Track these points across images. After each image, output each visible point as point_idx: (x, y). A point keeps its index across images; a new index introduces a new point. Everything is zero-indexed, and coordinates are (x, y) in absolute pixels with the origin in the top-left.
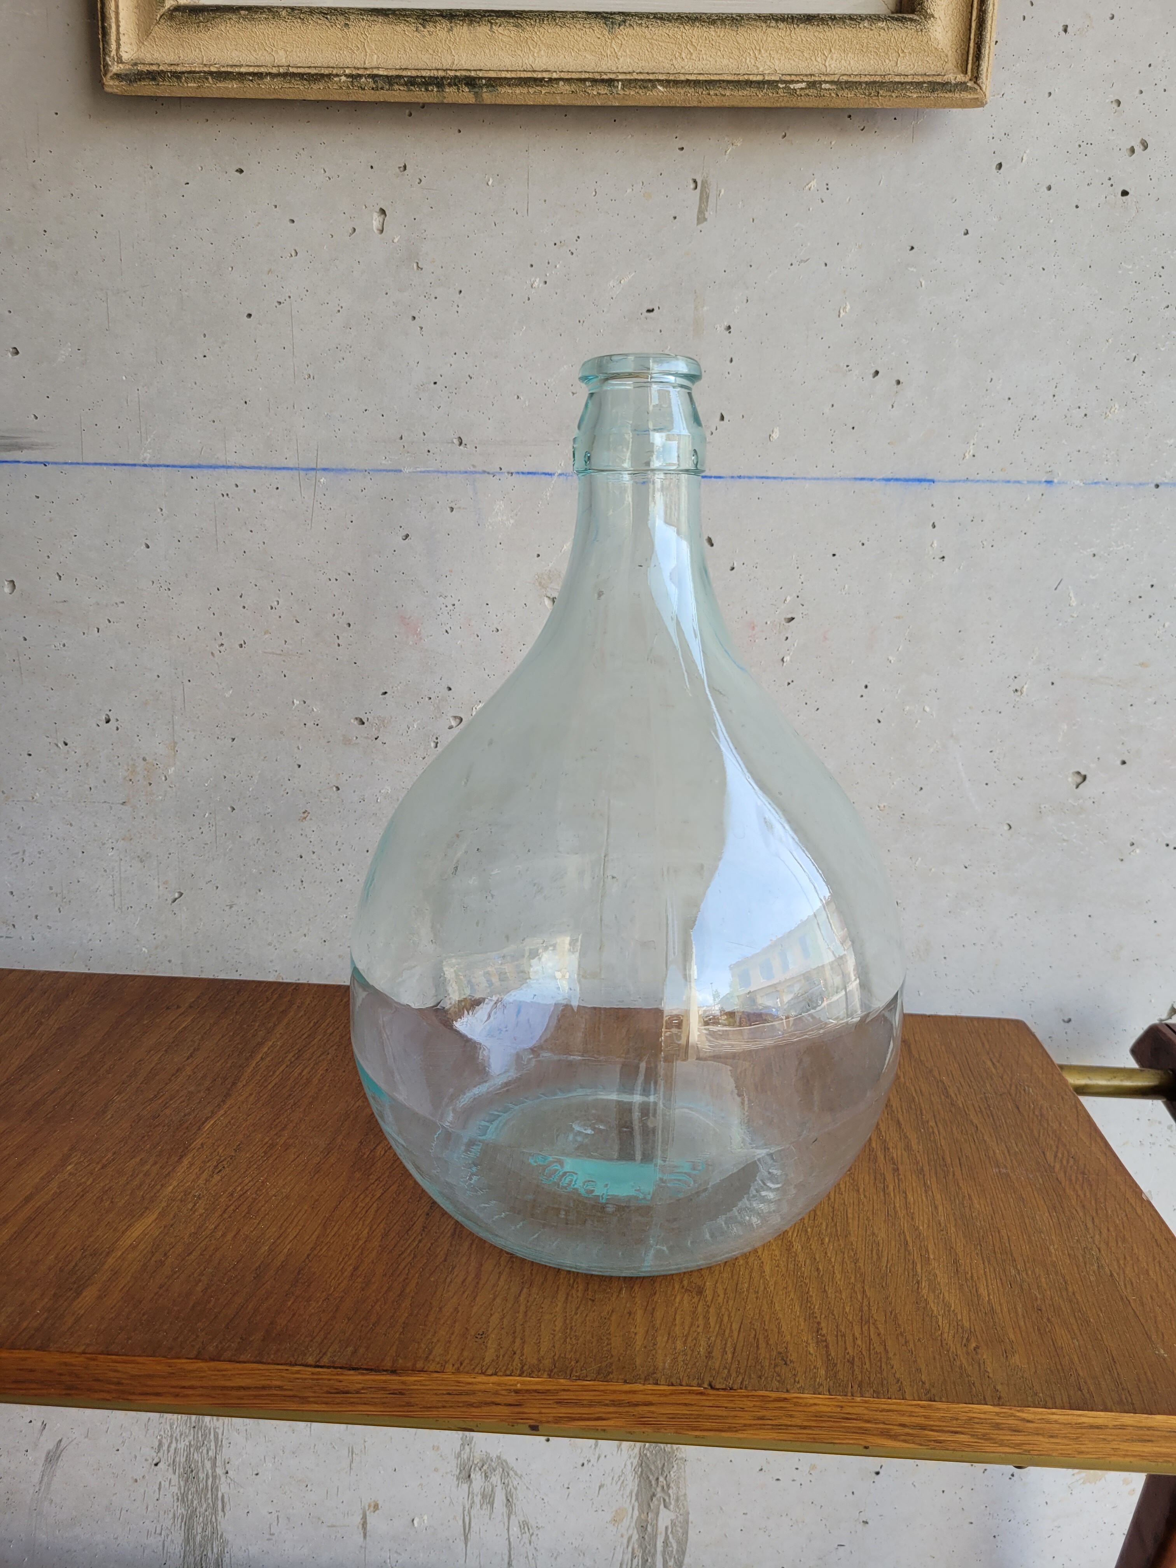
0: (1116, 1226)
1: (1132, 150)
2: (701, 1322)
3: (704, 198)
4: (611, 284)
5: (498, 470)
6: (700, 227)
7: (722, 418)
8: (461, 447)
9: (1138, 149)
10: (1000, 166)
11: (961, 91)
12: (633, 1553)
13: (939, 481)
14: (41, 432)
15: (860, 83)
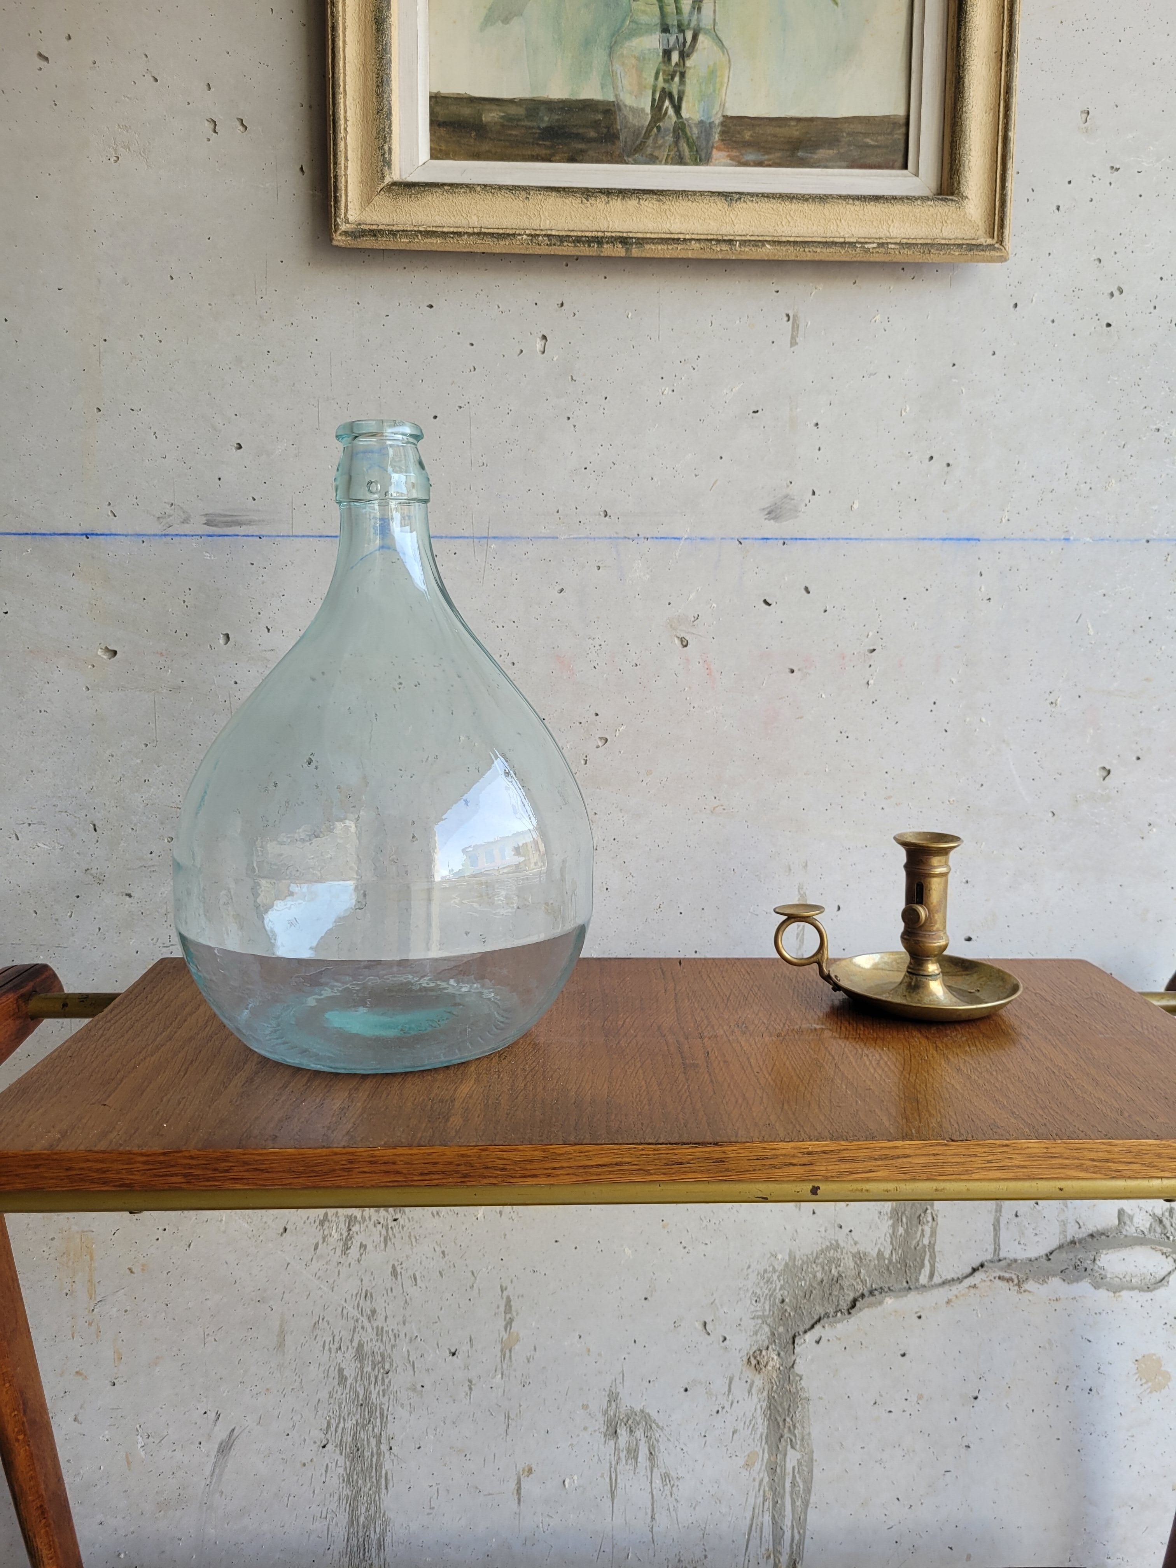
1: (1112, 295)
3: (795, 328)
4: (725, 391)
5: (636, 536)
6: (792, 349)
7: (814, 493)
8: (607, 518)
9: (1116, 293)
10: (1016, 305)
11: (990, 250)
12: (764, 1496)
13: (983, 540)
14: (259, 511)
15: (917, 244)
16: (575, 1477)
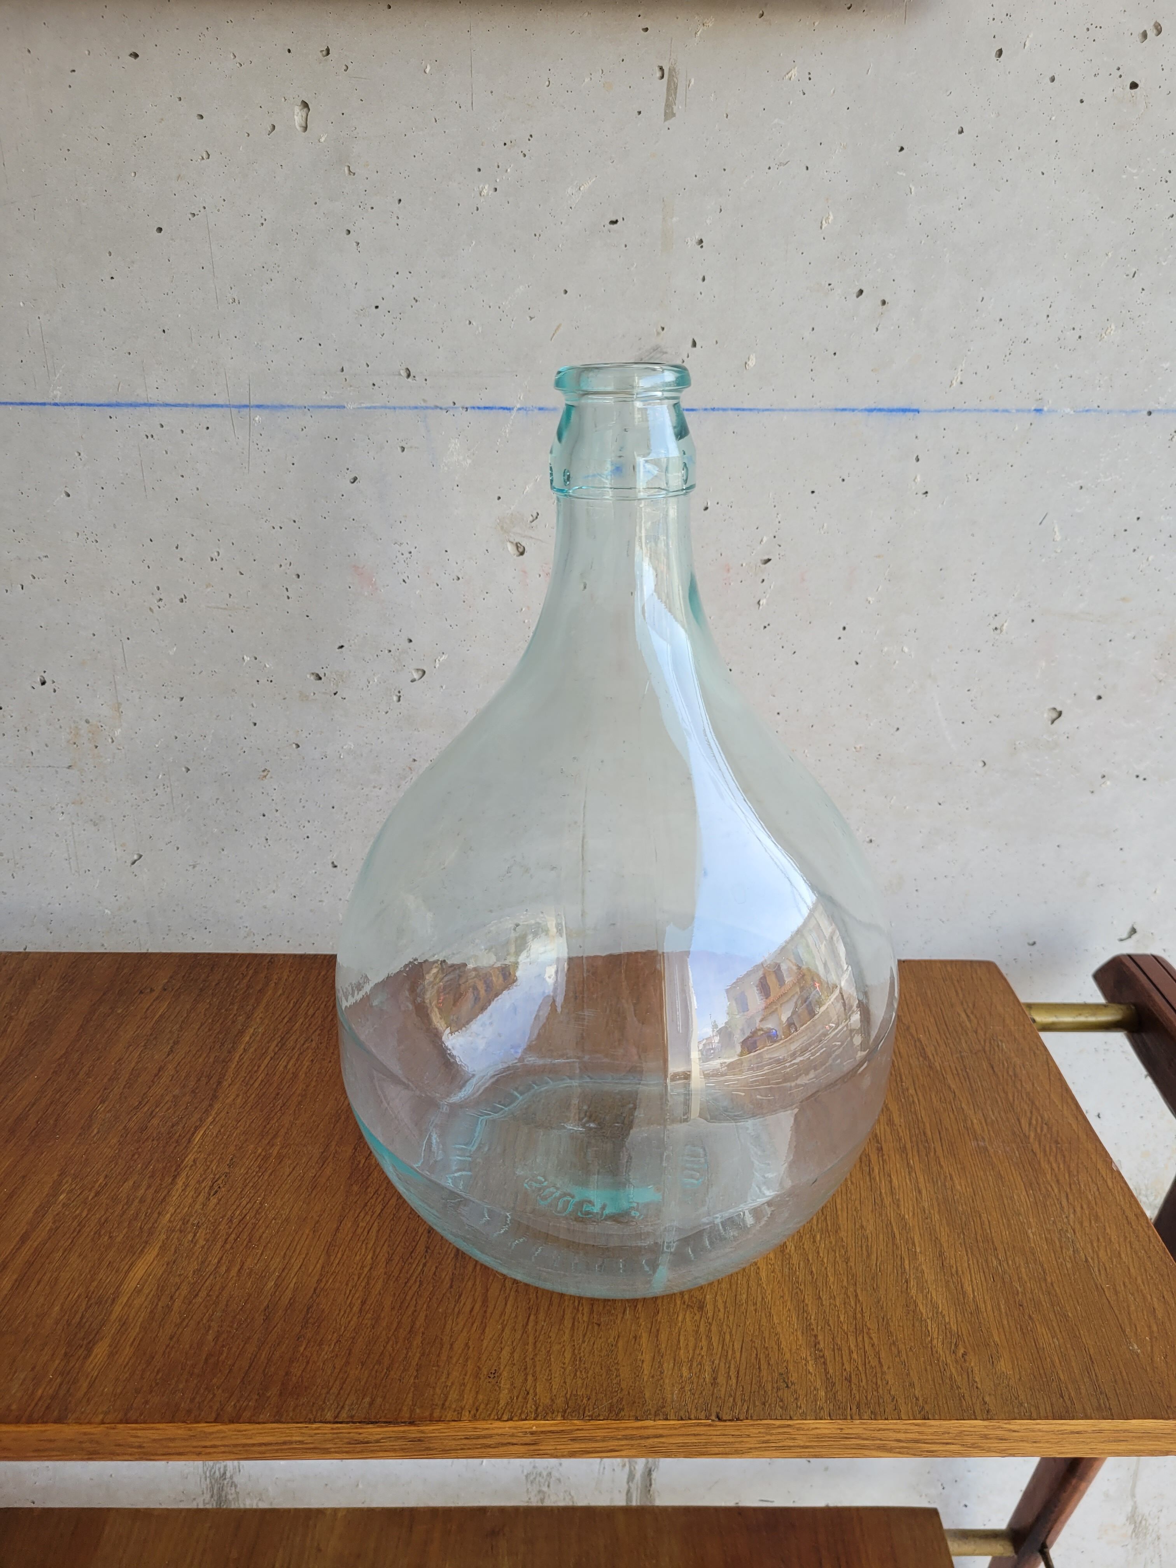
0: (1089, 1203)
1: (1145, 35)
2: (704, 1343)
3: (672, 89)
4: (570, 191)
5: (452, 405)
6: (667, 123)
7: (694, 344)
8: (410, 380)
9: (1151, 33)
10: (1000, 53)
13: (925, 411)
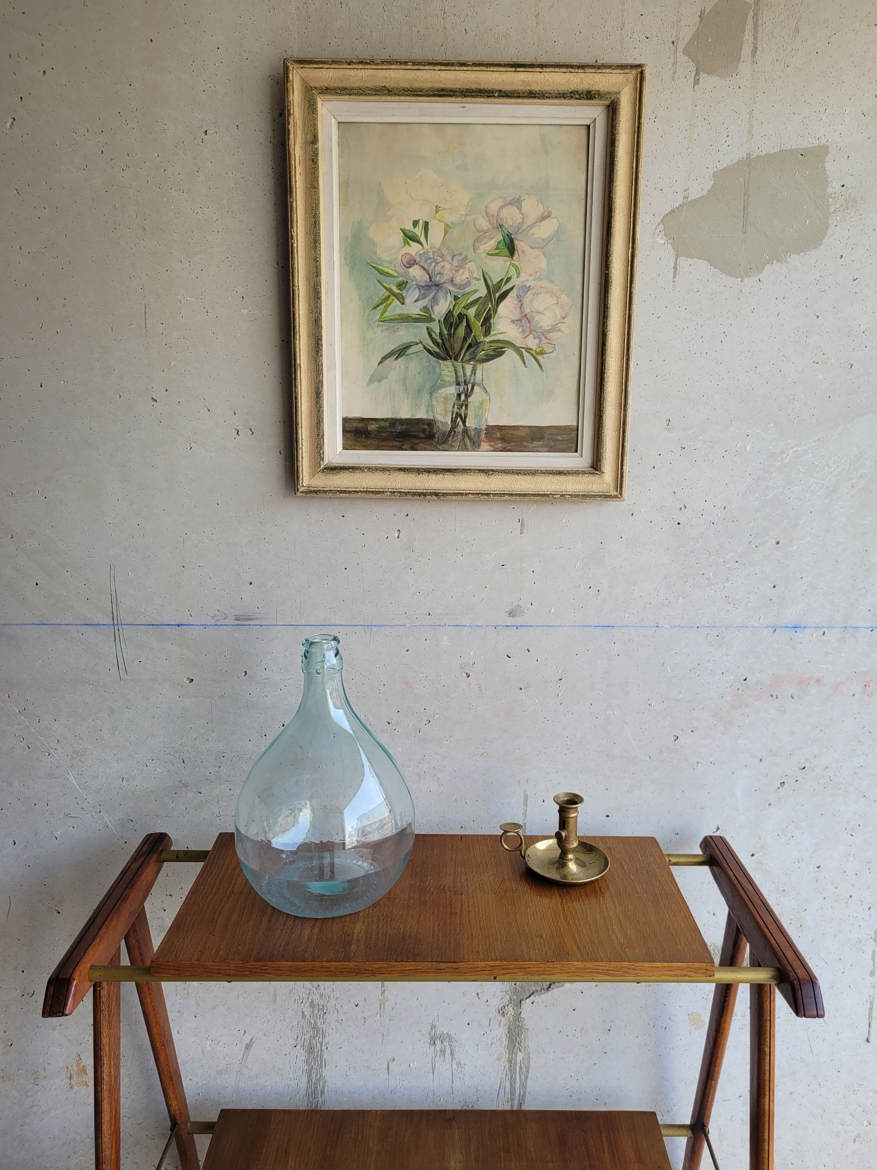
1: (681, 509)
2: (543, 945)
3: (523, 525)
4: (488, 556)
5: (444, 625)
6: (521, 536)
7: (532, 604)
8: (430, 616)
9: (683, 508)
10: (633, 514)
11: (616, 498)
12: (506, 1073)
13: (616, 627)
14: (260, 613)
15: (579, 495)
16: (415, 1063)
